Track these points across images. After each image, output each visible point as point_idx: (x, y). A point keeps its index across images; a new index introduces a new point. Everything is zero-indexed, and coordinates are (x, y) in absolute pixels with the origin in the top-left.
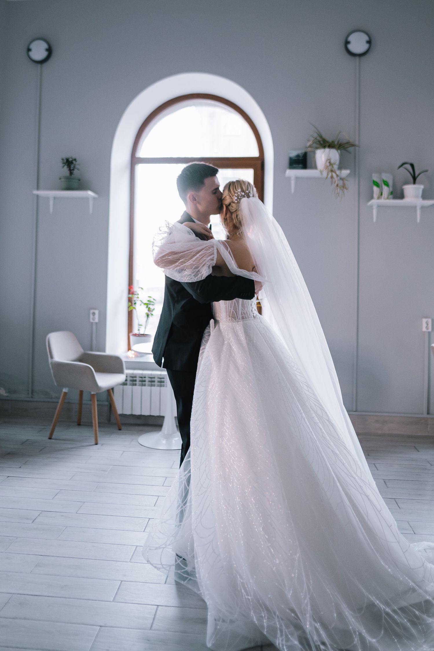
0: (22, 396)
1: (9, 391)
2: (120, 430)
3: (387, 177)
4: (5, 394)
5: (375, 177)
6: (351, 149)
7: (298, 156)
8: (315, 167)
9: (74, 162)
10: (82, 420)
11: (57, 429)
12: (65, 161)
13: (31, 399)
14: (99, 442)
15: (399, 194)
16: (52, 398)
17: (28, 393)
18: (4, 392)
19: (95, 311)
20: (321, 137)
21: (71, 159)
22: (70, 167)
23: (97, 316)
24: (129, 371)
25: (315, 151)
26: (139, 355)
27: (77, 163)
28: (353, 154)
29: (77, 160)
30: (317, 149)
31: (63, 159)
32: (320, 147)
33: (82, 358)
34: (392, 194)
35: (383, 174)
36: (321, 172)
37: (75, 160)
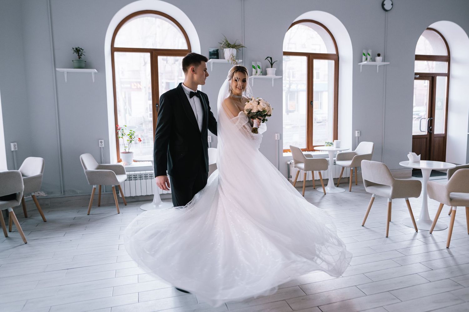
0: (58, 195)
1: (48, 193)
2: (126, 205)
3: (259, 64)
4: (45, 195)
5: (253, 64)
6: (241, 49)
7: (214, 51)
8: (224, 59)
9: (81, 50)
10: (101, 203)
12: (75, 49)
13: (64, 196)
15: (265, 73)
16: (77, 194)
17: (61, 193)
18: (44, 194)
19: (102, 140)
20: (227, 42)
21: (79, 48)
22: (78, 53)
23: (103, 143)
24: (128, 173)
25: (223, 49)
26: (128, 164)
27: (83, 51)
28: (241, 51)
29: (83, 49)
30: (226, 48)
31: (73, 48)
32: (227, 47)
33: (98, 168)
34: (261, 73)
35: (257, 62)
36: (228, 61)
37: (81, 49)
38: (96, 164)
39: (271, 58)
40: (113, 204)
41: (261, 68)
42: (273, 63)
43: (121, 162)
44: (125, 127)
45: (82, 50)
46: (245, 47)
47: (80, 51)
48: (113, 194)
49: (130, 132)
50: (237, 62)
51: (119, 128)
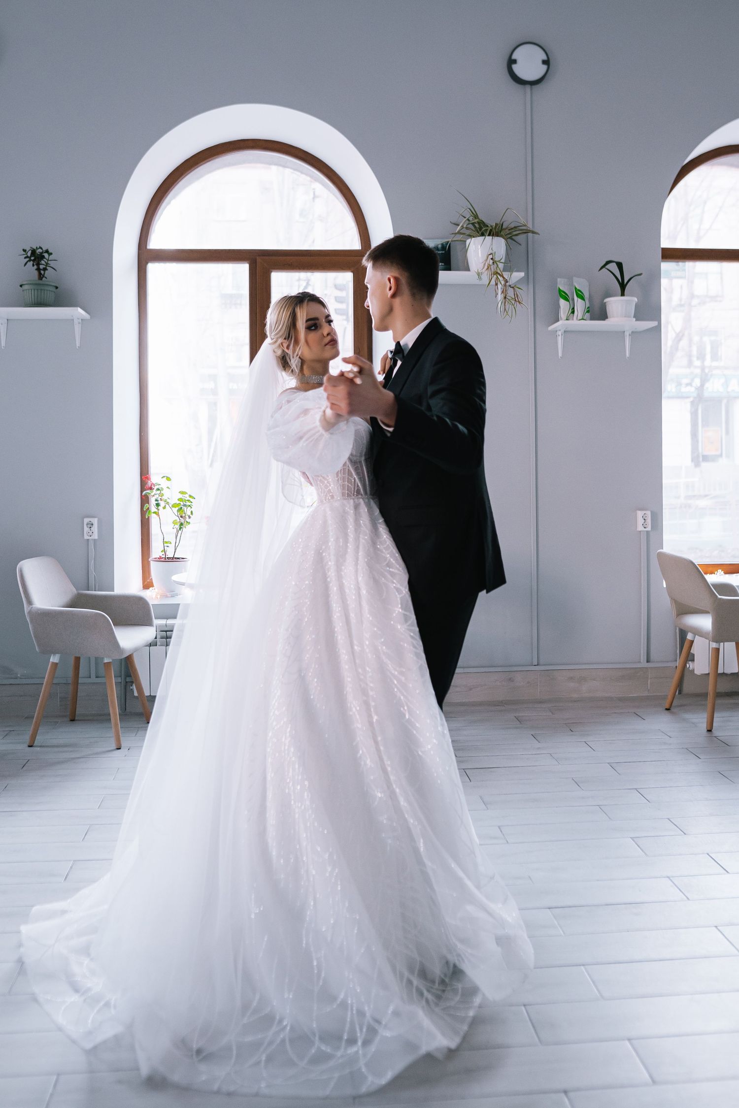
3: (581, 284)
5: (562, 285)
6: (521, 238)
8: (468, 269)
9: (46, 255)
10: (77, 712)
11: (41, 729)
12: (29, 254)
14: (123, 745)
15: (599, 312)
16: (16, 678)
19: (92, 520)
20: (476, 216)
21: (40, 250)
22: (38, 264)
23: (95, 528)
24: (163, 622)
25: (466, 241)
26: (169, 594)
27: (51, 257)
28: (523, 248)
29: (50, 252)
30: (471, 236)
31: (24, 250)
32: (475, 233)
33: (75, 602)
34: (588, 312)
35: (575, 279)
36: (479, 274)
37: (47, 251)
38: (71, 591)
39: (620, 265)
40: (101, 718)
41: (586, 295)
42: (625, 282)
43: (151, 589)
44: (168, 483)
45: (50, 254)
46: (533, 232)
47: (44, 257)
48: (105, 683)
49: (180, 496)
50: (506, 277)
51: (149, 484)
